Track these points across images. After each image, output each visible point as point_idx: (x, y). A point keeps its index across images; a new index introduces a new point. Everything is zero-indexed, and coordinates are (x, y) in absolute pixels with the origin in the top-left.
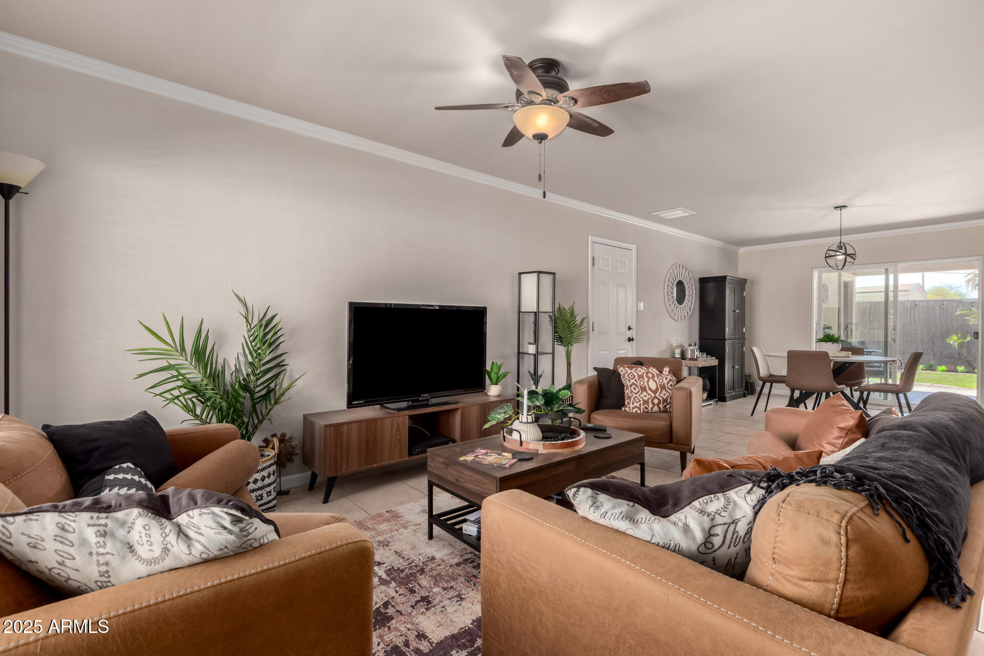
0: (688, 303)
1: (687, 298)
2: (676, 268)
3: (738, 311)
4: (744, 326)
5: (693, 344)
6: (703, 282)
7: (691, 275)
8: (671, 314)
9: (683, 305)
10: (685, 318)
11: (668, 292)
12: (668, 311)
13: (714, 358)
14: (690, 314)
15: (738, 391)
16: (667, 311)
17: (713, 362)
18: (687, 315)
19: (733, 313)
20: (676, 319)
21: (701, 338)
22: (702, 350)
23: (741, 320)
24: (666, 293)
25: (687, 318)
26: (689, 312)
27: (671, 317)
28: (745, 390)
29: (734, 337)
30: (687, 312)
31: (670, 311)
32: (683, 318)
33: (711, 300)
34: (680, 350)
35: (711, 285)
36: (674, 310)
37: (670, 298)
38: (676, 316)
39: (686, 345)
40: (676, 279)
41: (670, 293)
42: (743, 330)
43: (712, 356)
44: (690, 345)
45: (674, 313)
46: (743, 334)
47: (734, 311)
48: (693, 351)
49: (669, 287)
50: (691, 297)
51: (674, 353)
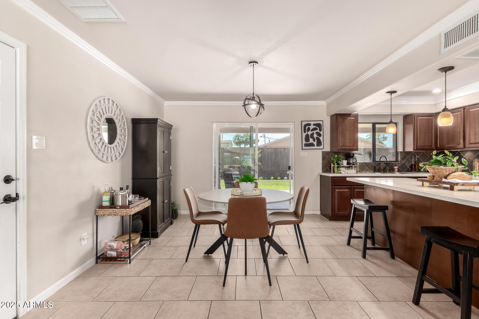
0: (119, 142)
1: (118, 137)
2: (104, 102)
3: (166, 152)
4: (171, 165)
5: (125, 188)
6: (136, 122)
7: (122, 113)
8: (97, 154)
9: (114, 145)
10: (117, 158)
11: (92, 128)
12: (92, 151)
13: (147, 199)
14: (122, 154)
15: (167, 222)
16: (90, 151)
17: (146, 203)
18: (119, 156)
19: (163, 153)
20: (106, 161)
21: (135, 178)
22: (135, 191)
23: (168, 160)
24: (89, 129)
25: (118, 158)
26: (121, 152)
27: (98, 158)
28: (172, 218)
29: (164, 175)
30: (119, 152)
31: (96, 151)
32: (114, 158)
33: (143, 141)
34: (109, 197)
35: (143, 127)
36: (102, 150)
37: (96, 135)
38: (105, 157)
39: (117, 189)
40: (104, 114)
41: (95, 129)
42: (169, 168)
43: (145, 197)
44: (121, 189)
45: (101, 154)
46: (170, 171)
47: (163, 152)
48: (124, 197)
49: (94, 122)
50: (123, 137)
51: (101, 201)
